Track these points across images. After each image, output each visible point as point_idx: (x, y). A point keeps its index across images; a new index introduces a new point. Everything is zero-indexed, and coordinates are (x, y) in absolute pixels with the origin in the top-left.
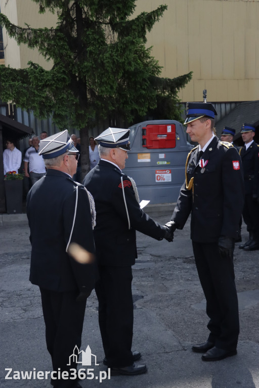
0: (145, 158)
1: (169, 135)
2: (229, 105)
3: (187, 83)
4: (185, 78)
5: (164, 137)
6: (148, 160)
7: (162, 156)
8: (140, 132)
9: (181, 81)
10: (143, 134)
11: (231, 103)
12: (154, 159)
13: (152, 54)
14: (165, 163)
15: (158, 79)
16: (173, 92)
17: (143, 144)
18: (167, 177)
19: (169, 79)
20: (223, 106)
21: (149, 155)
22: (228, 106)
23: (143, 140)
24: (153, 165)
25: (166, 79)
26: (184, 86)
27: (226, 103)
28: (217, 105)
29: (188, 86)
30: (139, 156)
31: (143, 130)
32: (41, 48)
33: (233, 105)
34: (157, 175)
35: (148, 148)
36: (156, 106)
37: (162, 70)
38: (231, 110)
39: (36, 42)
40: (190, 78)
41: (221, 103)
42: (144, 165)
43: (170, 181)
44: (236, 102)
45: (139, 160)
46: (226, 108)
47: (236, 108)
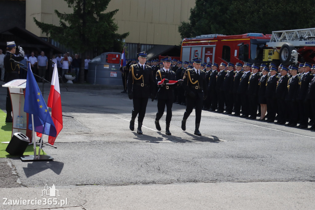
0: (107, 66)
1: (117, 58)
2: (151, 46)
4: (127, 34)
5: (115, 59)
6: (108, 68)
7: (114, 66)
8: (105, 56)
9: (125, 35)
10: (107, 57)
11: (152, 45)
12: (110, 67)
13: (114, 22)
14: (115, 69)
15: (115, 34)
16: (121, 40)
17: (106, 61)
18: (115, 75)
19: (120, 35)
20: (148, 46)
21: (108, 66)
22: (150, 46)
24: (110, 70)
25: (118, 35)
27: (149, 45)
29: (127, 37)
30: (105, 65)
31: (107, 56)
32: (69, 22)
33: (153, 46)
34: (111, 74)
35: (108, 63)
36: (113, 46)
37: (118, 29)
38: (152, 48)
39: (67, 19)
40: (129, 35)
41: (147, 45)
42: (106, 69)
43: (116, 76)
44: (154, 45)
45: (104, 67)
46: (149, 47)
47: (153, 48)
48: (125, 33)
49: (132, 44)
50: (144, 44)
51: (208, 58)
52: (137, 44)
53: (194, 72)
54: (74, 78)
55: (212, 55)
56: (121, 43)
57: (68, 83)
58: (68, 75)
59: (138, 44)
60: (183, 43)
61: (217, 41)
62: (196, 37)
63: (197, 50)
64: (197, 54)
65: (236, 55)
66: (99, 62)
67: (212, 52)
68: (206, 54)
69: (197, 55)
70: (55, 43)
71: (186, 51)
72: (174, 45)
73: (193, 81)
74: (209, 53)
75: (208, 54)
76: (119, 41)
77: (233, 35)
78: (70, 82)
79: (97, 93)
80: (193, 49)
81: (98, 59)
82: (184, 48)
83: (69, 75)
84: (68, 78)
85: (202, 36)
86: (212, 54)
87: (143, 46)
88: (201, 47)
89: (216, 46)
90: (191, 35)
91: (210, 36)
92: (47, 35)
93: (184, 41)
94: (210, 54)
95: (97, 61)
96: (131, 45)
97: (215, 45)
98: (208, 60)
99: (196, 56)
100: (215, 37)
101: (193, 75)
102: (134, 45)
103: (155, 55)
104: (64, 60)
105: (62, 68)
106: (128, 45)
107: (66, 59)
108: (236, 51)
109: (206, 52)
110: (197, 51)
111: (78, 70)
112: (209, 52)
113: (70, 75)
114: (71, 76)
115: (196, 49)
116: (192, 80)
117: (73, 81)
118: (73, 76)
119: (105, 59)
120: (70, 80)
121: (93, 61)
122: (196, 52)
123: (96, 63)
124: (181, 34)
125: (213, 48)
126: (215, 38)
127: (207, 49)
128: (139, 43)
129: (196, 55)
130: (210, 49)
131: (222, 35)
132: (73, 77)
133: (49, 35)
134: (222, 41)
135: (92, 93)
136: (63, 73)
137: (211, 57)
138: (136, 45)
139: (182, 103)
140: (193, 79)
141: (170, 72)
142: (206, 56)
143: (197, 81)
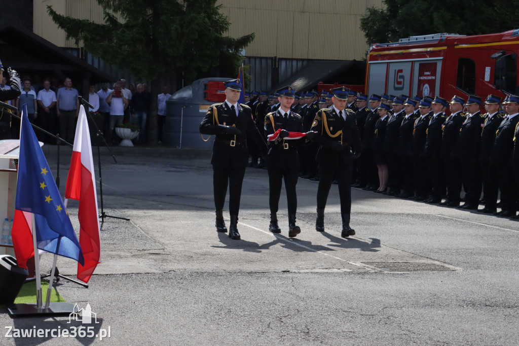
0: (206, 108)
2: (301, 62)
3: (250, 42)
4: (249, 38)
8: (203, 86)
9: (245, 41)
10: (205, 89)
11: (303, 60)
13: (220, 11)
15: (222, 38)
16: (237, 49)
17: (205, 97)
19: (234, 39)
20: (295, 63)
22: (300, 64)
23: (205, 94)
25: (230, 39)
26: (247, 45)
27: (297, 60)
28: (288, 62)
29: (251, 45)
30: (202, 107)
31: (206, 85)
33: (305, 63)
35: (208, 100)
36: (218, 64)
37: (230, 27)
38: (303, 67)
40: (253, 39)
41: (292, 60)
44: (308, 60)
45: (200, 111)
46: (297, 64)
47: (307, 66)
48: (246, 34)
49: (261, 58)
50: (286, 59)
51: (427, 85)
52: (271, 58)
53: (334, 113)
54: (136, 134)
55: (435, 80)
56: (236, 57)
57: (122, 147)
58: (122, 129)
59: (274, 59)
60: (371, 56)
61: (445, 48)
62: (400, 42)
63: (401, 69)
64: (402, 77)
65: (487, 78)
66: (188, 99)
67: (434, 74)
68: (422, 78)
69: (401, 80)
70: (94, 61)
71: (376, 72)
72: (351, 59)
73: (333, 132)
74: (428, 75)
75: (425, 78)
76: (233, 54)
77: (483, 33)
78: (128, 143)
79: (184, 166)
80: (393, 68)
81: (186, 93)
82: (372, 66)
83: (124, 127)
84: (123, 137)
85: (413, 38)
86: (434, 78)
87: (283, 64)
88: (411, 64)
89: (443, 60)
90: (388, 37)
91: (429, 37)
92: (77, 43)
93: (374, 50)
94: (430, 78)
95: (185, 98)
96: (258, 62)
97: (441, 58)
98: (426, 90)
99: (399, 83)
100: (441, 40)
101: (332, 120)
102: (264, 62)
103: (311, 83)
104: (113, 96)
105: (109, 113)
106: (253, 61)
107: (118, 94)
108: (488, 70)
109: (421, 74)
110: (401, 71)
111: (145, 116)
112: (428, 73)
113: (128, 128)
114: (129, 130)
115: (398, 67)
116: (329, 129)
117: (133, 141)
118: (133, 131)
119: (201, 93)
120: (128, 138)
121: (176, 96)
122: (400, 74)
123: (182, 101)
124: (367, 35)
125: (436, 63)
126: (441, 43)
127: (424, 67)
128: (276, 57)
129: (399, 80)
130: (431, 67)
131: (457, 36)
132: (132, 133)
133: (81, 44)
134: (456, 47)
135: (174, 167)
136: (112, 123)
137: (432, 84)
138: (269, 62)
139: (367, 186)
140: (331, 128)
141: (292, 115)
142: (421, 83)
143: (340, 132)
